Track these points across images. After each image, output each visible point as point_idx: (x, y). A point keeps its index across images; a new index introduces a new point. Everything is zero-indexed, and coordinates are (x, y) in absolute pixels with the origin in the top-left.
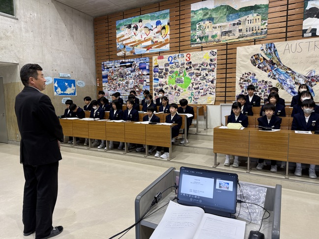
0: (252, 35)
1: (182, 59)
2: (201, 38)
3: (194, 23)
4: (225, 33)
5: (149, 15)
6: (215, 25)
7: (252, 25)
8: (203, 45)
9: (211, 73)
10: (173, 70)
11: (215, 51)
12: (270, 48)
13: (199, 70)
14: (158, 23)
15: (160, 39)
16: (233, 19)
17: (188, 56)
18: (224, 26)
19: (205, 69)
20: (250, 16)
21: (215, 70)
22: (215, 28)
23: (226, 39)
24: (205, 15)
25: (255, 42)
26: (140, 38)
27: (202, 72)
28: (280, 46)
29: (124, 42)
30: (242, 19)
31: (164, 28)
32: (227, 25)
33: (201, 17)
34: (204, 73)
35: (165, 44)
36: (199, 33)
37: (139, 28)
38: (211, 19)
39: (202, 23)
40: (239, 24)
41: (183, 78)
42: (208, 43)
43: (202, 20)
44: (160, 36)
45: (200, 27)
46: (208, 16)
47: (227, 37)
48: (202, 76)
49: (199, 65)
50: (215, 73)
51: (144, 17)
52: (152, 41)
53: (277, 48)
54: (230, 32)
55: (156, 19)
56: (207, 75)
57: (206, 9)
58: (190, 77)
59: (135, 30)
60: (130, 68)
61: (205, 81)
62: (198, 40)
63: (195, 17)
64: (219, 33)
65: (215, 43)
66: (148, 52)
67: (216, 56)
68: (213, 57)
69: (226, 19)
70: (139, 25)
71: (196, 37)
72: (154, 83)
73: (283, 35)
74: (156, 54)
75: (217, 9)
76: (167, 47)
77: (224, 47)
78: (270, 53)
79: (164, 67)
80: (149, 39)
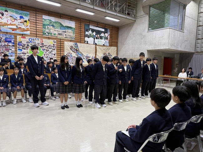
0: (70, 38)
1: (38, 41)
2: (48, 33)
3: (44, 25)
4: (60, 34)
5: (14, 10)
6: (55, 29)
7: (70, 34)
8: (50, 37)
9: (54, 50)
11: (55, 41)
12: (76, 45)
13: (48, 48)
14: (21, 17)
15: (23, 27)
16: (63, 29)
18: (59, 31)
19: (51, 48)
20: (69, 30)
21: (56, 49)
22: (55, 31)
23: (59, 37)
24: (50, 23)
25: (71, 41)
26: (7, 22)
28: (79, 44)
30: (66, 30)
31: (26, 21)
32: (61, 31)
33: (48, 23)
35: (26, 31)
36: (47, 30)
37: (5, 15)
38: (53, 26)
39: (49, 26)
40: (65, 32)
42: (52, 36)
43: (49, 25)
45: (48, 28)
46: (52, 24)
47: (60, 36)
48: (49, 51)
49: (48, 46)
51: (9, 9)
52: (17, 26)
54: (62, 34)
55: (19, 14)
56: (52, 51)
57: (50, 20)
58: (43, 51)
59: (1, 15)
61: (51, 54)
62: (47, 34)
63: (45, 22)
64: (57, 34)
65: (55, 37)
66: (13, 32)
67: (56, 43)
68: (54, 44)
69: (60, 28)
70: (5, 13)
71: (46, 32)
72: (18, 52)
73: (80, 41)
74: (20, 34)
75: (56, 22)
76: (28, 33)
77: (59, 40)
78: (76, 47)
79: (26, 43)
80: (14, 25)
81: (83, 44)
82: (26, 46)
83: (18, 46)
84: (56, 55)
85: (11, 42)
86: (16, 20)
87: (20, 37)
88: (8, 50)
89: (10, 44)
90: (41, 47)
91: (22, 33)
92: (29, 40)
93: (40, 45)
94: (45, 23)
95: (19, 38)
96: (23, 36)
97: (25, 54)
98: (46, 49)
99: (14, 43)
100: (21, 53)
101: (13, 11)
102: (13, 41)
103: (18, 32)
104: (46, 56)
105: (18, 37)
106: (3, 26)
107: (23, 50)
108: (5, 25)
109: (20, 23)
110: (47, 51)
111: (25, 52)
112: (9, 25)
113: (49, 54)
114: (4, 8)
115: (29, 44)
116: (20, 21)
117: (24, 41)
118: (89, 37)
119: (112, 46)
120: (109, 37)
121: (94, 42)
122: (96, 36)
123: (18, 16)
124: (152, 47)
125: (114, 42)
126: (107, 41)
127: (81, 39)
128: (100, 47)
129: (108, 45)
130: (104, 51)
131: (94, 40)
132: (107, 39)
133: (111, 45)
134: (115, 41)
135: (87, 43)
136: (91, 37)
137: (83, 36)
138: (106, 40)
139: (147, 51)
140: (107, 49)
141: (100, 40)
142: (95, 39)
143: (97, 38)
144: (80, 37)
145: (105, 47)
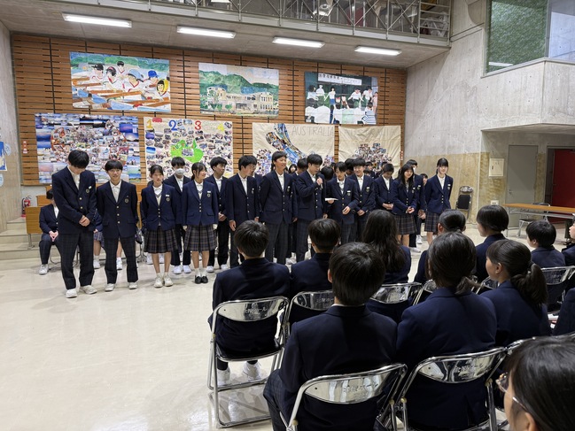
0: (266, 113)
1: (189, 126)
2: (213, 106)
3: (202, 86)
4: (240, 106)
5: (136, 59)
6: (230, 95)
7: (265, 103)
8: (217, 114)
9: (227, 146)
10: (177, 138)
11: (231, 123)
12: (282, 128)
13: (213, 142)
14: (152, 74)
15: (156, 95)
16: (248, 93)
17: (198, 123)
18: (239, 98)
19: (220, 142)
20: (264, 93)
21: (232, 144)
22: (229, 97)
23: (240, 112)
24: (217, 80)
25: (269, 120)
26: (122, 88)
27: (217, 145)
28: (289, 127)
29: (89, 89)
30: (256, 94)
31: (161, 82)
32: (243, 98)
33: (211, 81)
34: (219, 146)
35: (163, 104)
36: (210, 99)
37: (118, 74)
38: (224, 86)
39: (213, 88)
40: (254, 99)
41: (193, 150)
42: (221, 113)
43: (214, 85)
44: (156, 92)
45: (212, 92)
46: (220, 82)
47: (242, 110)
48: (216, 149)
49: (212, 137)
50: (231, 147)
51: (127, 59)
52: (143, 96)
53: (287, 129)
54: (245, 105)
55: (147, 68)
56: (222, 149)
57: (217, 73)
58: (202, 150)
59: (110, 74)
60: (102, 129)
62: (210, 107)
63: (205, 79)
64: (234, 105)
65: (230, 114)
66: (136, 109)
67: (231, 129)
68: (228, 130)
69: (240, 90)
70: (118, 69)
71: (207, 103)
72: (147, 154)
73: (291, 118)
74: (149, 114)
75: (230, 77)
76: (167, 108)
77: (240, 121)
78: (282, 133)
79: (162, 133)
80: (138, 93)
81: (299, 126)
82: (164, 138)
83: (146, 139)
84: (232, 157)
85: (131, 131)
86: (141, 83)
87: (150, 121)
88: (125, 151)
89: (131, 137)
90: (197, 139)
91: (153, 109)
92: (170, 125)
93: (196, 136)
94: (205, 81)
95: (148, 123)
96: (157, 116)
97: (163, 157)
98: (209, 143)
99: (137, 134)
100: (153, 157)
101: (135, 61)
102: (135, 131)
103: (146, 108)
105: (147, 119)
106: (115, 97)
107: (158, 149)
108: (119, 96)
109: (150, 86)
110: (211, 149)
111: (162, 154)
112: (126, 94)
114: (116, 58)
115: (170, 135)
116: (149, 83)
117: (159, 128)
118: (316, 107)
119: (387, 124)
120: (375, 100)
121: (331, 116)
122: (338, 101)
123: (145, 72)
124: (496, 120)
125: (394, 113)
126: (372, 112)
127: (296, 113)
128: (349, 129)
129: (373, 121)
130: (361, 140)
131: (332, 112)
132: (370, 104)
133: (382, 122)
134: (395, 108)
135: (313, 122)
136: (322, 105)
137: (302, 103)
138: (367, 109)
139: (481, 133)
140: (371, 133)
141: (348, 110)
142: (335, 110)
143: (338, 107)
144: (291, 108)
145: (364, 129)
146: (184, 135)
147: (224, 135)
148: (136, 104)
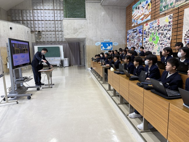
1: (155, 24)
2: (165, 7)
8: (166, 12)
9: (169, 32)
10: (151, 32)
11: (172, 15)
13: (162, 30)
14: (147, 2)
15: (147, 12)
17: (158, 21)
19: (165, 30)
21: (171, 30)
23: (177, 5)
26: (140, 14)
29: (134, 18)
31: (149, 5)
34: (165, 32)
36: (164, 4)
37: (140, 8)
41: (155, 37)
42: (168, 10)
47: (179, 3)
48: (164, 35)
49: (163, 27)
50: (171, 32)
51: (142, 0)
52: (144, 15)
56: (167, 34)
58: (158, 36)
59: (138, 10)
61: (165, 39)
62: (163, 9)
65: (172, 9)
66: (142, 22)
67: (172, 19)
68: (170, 21)
70: (140, 6)
71: (163, 7)
74: (145, 22)
76: (150, 17)
79: (148, 30)
82: (148, 33)
83: (144, 35)
84: (171, 39)
88: (139, 41)
89: (141, 35)
90: (157, 30)
91: (146, 20)
92: (150, 26)
95: (145, 27)
98: (161, 32)
100: (145, 43)
102: (142, 32)
104: (161, 42)
105: (144, 25)
106: (138, 19)
107: (146, 39)
110: (162, 35)
111: (147, 41)
112: (140, 16)
113: (164, 39)
115: (150, 30)
123: (145, 3)
146: (153, 29)
147: (168, 24)
148: (142, 19)
